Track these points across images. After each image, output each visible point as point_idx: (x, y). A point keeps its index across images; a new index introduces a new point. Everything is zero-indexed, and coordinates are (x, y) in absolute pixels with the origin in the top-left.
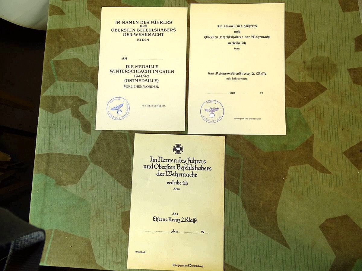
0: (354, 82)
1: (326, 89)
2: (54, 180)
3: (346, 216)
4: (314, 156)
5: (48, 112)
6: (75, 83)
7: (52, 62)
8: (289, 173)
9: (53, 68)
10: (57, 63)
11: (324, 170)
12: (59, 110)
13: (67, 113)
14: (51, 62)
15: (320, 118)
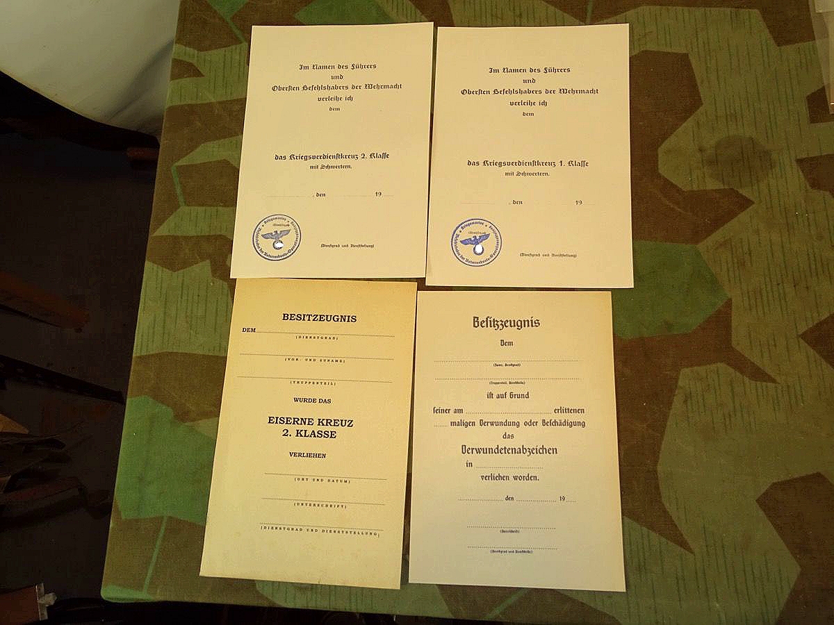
0: (813, 186)
1: (753, 203)
2: (170, 410)
3: (819, 475)
4: (734, 343)
5: (164, 269)
6: (220, 208)
7: (175, 168)
8: (680, 383)
9: (176, 180)
10: (185, 171)
11: (758, 375)
12: (186, 264)
13: (203, 269)
14: (173, 169)
15: (743, 264)
